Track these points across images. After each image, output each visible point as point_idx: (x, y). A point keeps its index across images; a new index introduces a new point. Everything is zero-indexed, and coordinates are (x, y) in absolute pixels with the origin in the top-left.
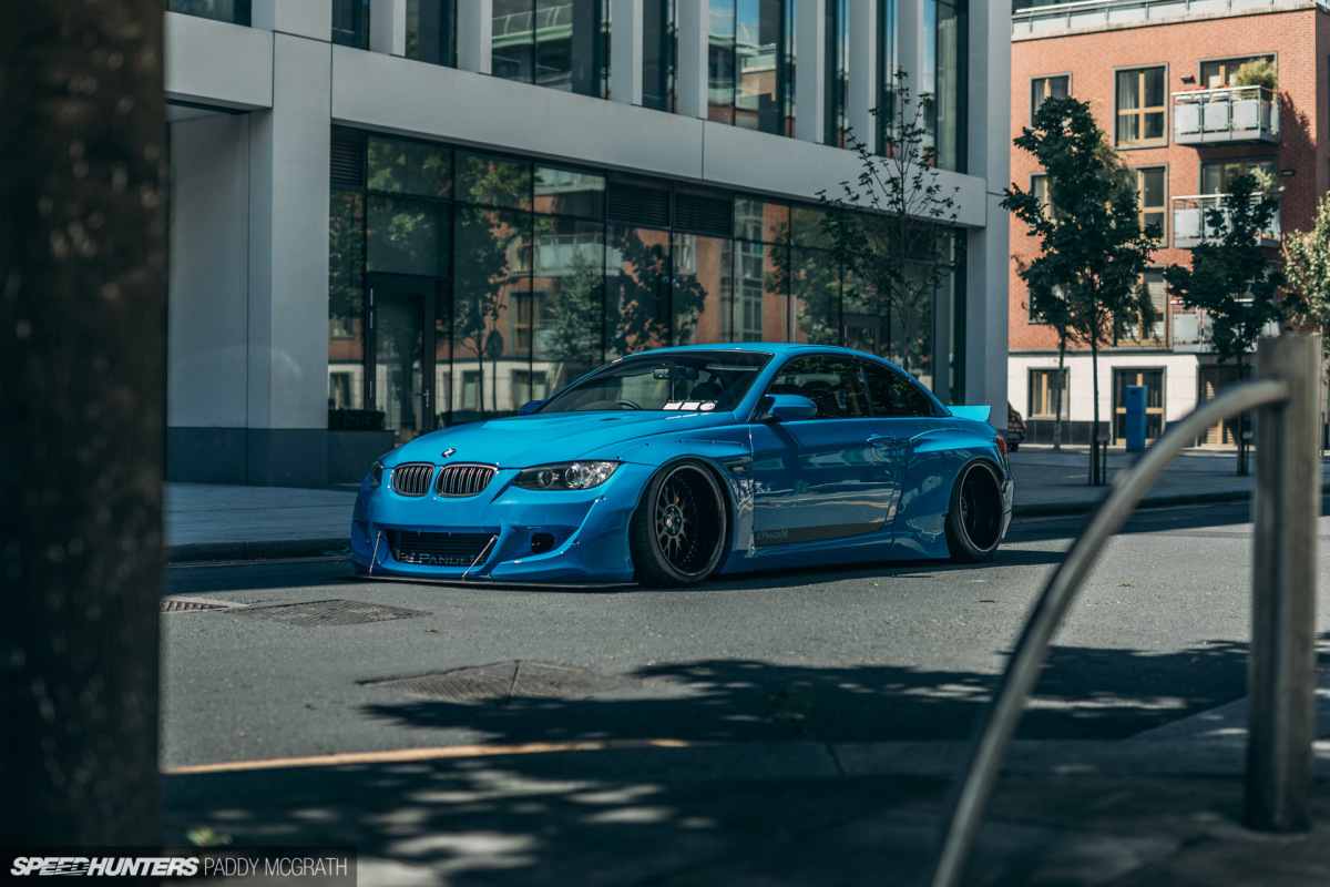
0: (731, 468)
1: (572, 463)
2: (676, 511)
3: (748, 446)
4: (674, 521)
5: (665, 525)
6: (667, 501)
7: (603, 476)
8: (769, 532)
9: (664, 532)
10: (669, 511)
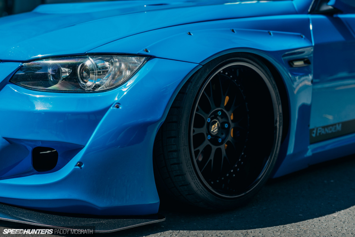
0: (290, 63)
1: (84, 56)
2: (224, 115)
3: (308, 38)
4: (221, 128)
5: (209, 133)
6: (212, 105)
7: (128, 73)
8: (324, 127)
9: (206, 143)
10: (215, 116)
